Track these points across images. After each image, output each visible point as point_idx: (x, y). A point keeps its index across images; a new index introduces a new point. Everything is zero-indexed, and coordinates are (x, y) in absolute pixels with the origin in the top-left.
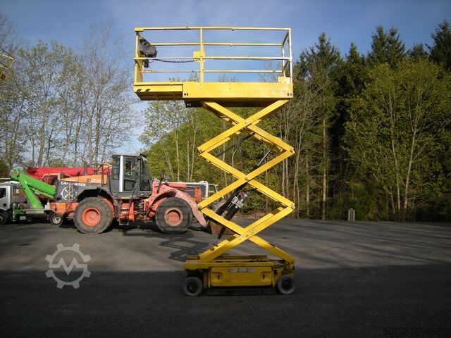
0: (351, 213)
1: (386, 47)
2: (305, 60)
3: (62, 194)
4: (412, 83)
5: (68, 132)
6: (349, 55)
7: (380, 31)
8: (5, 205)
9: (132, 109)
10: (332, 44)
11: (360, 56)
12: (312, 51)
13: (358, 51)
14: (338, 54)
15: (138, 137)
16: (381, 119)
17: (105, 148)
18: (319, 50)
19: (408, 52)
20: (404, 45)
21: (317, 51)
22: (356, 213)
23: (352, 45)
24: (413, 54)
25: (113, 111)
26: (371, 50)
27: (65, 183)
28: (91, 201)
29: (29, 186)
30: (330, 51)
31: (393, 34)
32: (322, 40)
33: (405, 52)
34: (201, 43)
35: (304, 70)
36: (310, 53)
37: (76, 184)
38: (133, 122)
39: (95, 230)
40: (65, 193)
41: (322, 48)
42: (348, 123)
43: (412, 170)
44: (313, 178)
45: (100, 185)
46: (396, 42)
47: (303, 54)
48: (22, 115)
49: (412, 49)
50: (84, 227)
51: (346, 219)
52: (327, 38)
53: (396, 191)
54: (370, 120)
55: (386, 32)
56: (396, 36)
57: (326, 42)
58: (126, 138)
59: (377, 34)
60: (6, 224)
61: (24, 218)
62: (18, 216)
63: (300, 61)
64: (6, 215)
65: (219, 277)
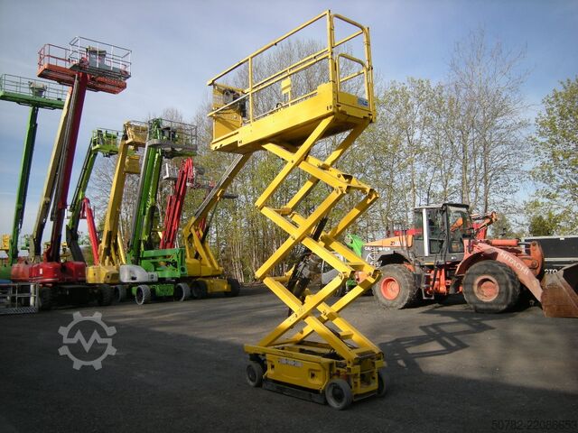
65: (273, 367)
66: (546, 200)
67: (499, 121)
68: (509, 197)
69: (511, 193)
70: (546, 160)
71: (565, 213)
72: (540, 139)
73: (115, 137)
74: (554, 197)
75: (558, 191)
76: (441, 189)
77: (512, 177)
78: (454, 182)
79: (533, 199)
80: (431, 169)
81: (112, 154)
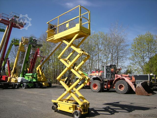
27: (89, 76)
28: (95, 81)
37: (93, 76)
50: (93, 90)
65: (59, 106)
66: (133, 65)
67: (122, 44)
68: (123, 64)
69: (124, 63)
70: (133, 55)
71: (137, 69)
72: (132, 50)
73: (19, 41)
74: (135, 64)
75: (135, 63)
76: (106, 61)
77: (124, 59)
78: (109, 59)
79: (129, 65)
80: (103, 55)
81: (17, 46)
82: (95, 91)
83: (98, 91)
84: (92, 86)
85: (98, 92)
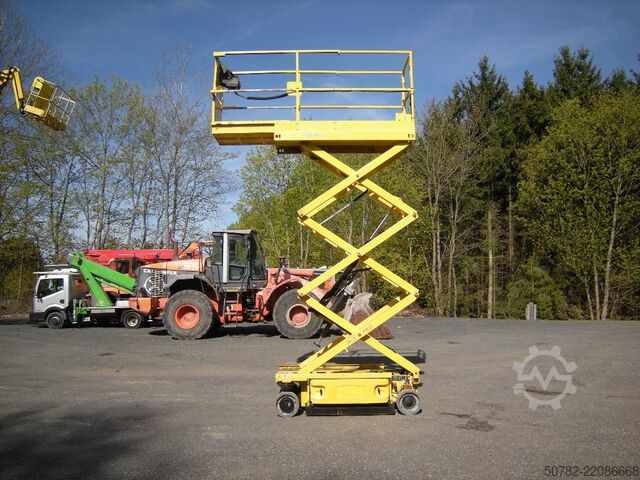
0: (531, 310)
1: (574, 76)
2: (460, 95)
3: (145, 286)
4: (614, 126)
5: (135, 200)
6: (522, 87)
7: (565, 53)
8: (62, 302)
9: (223, 168)
10: (498, 73)
11: (538, 88)
12: (471, 83)
13: (535, 81)
14: (506, 86)
15: (231, 206)
16: (569, 176)
17: (186, 223)
18: (479, 82)
19: (605, 82)
20: (599, 72)
21: (477, 82)
22: (538, 309)
23: (526, 74)
24: (612, 85)
25: (198, 171)
26: (553, 81)
27: (149, 271)
28: (187, 295)
29: (94, 275)
30: (496, 82)
31: (583, 57)
32: (484, 68)
33: (602, 82)
34: (297, 71)
35: (460, 110)
36: (468, 85)
37: (164, 272)
38: (224, 185)
39: (192, 334)
40: (149, 285)
41: (484, 78)
42: (523, 183)
43: (614, 247)
44: (475, 260)
45: (197, 274)
46: (588, 67)
47: (458, 86)
48: (72, 179)
49: (611, 78)
50: (178, 331)
51: (524, 318)
52: (490, 65)
53: (593, 278)
54: (555, 179)
55: (574, 54)
56: (588, 60)
57: (490, 70)
58: (214, 208)
59: (561, 58)
60: (63, 327)
61: (88, 319)
62: (80, 317)
63: (453, 97)
64: (64, 316)
82: (187, 337)
83: (199, 333)
84: (170, 319)
85: (202, 338)
